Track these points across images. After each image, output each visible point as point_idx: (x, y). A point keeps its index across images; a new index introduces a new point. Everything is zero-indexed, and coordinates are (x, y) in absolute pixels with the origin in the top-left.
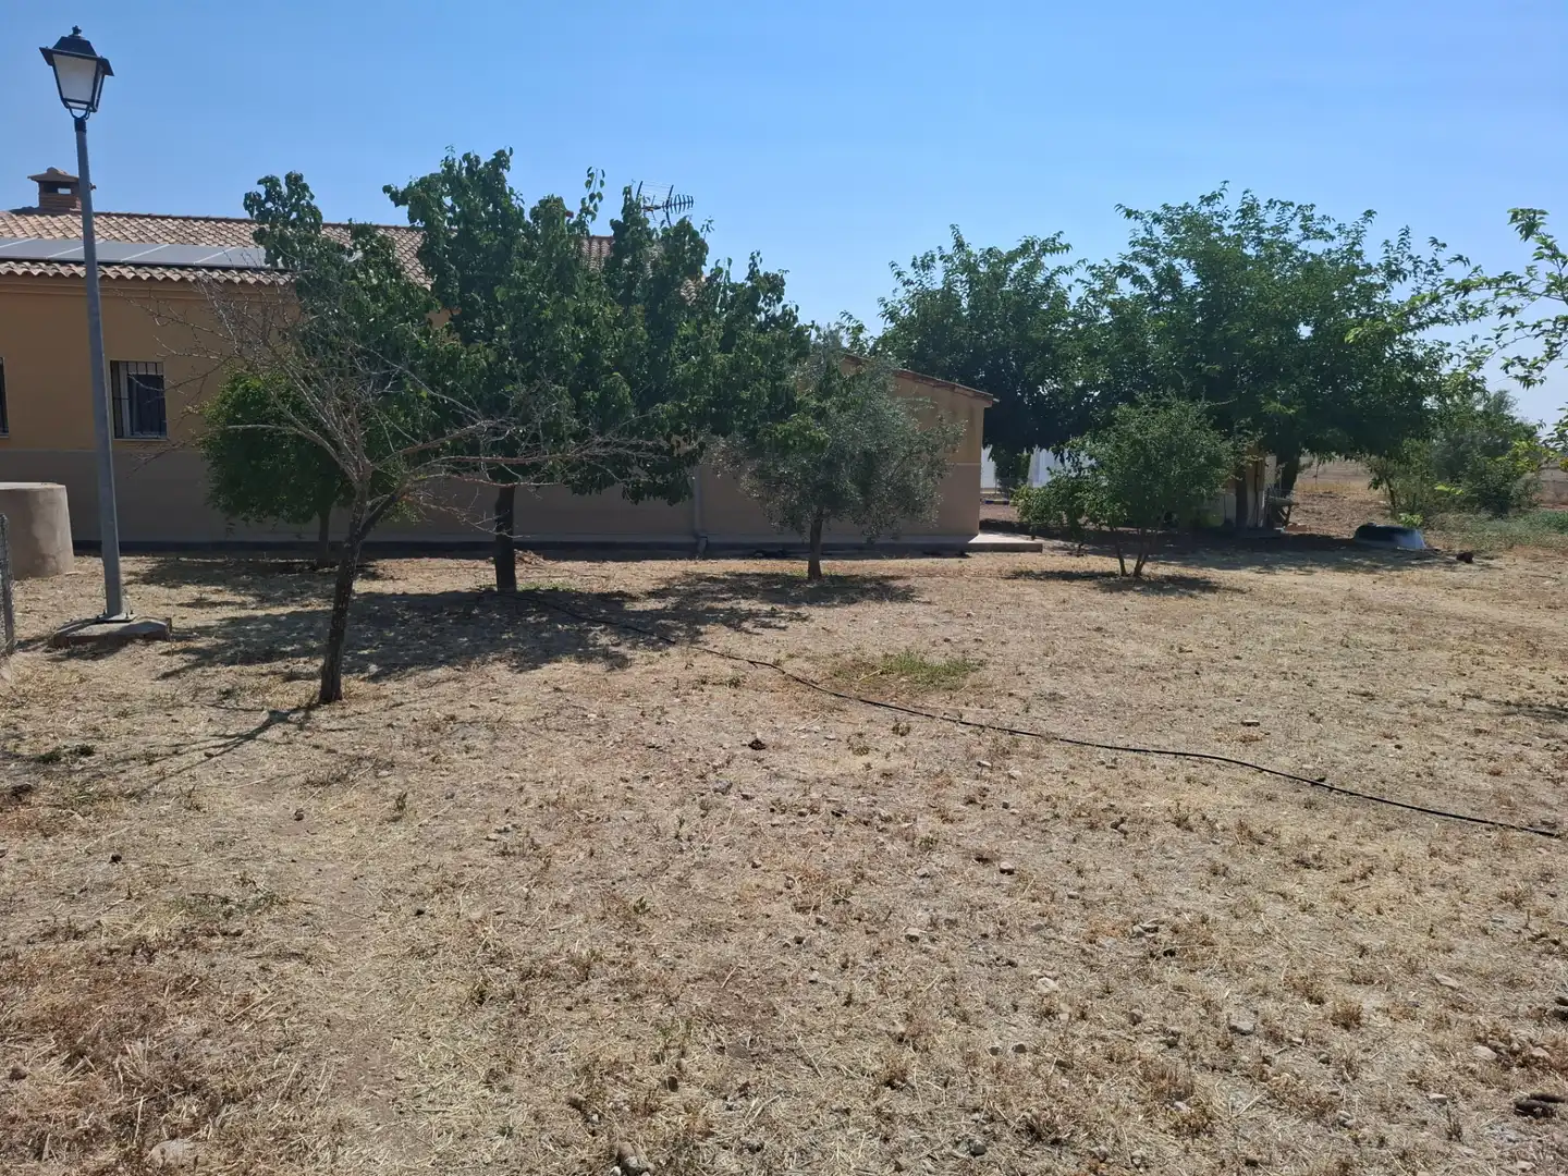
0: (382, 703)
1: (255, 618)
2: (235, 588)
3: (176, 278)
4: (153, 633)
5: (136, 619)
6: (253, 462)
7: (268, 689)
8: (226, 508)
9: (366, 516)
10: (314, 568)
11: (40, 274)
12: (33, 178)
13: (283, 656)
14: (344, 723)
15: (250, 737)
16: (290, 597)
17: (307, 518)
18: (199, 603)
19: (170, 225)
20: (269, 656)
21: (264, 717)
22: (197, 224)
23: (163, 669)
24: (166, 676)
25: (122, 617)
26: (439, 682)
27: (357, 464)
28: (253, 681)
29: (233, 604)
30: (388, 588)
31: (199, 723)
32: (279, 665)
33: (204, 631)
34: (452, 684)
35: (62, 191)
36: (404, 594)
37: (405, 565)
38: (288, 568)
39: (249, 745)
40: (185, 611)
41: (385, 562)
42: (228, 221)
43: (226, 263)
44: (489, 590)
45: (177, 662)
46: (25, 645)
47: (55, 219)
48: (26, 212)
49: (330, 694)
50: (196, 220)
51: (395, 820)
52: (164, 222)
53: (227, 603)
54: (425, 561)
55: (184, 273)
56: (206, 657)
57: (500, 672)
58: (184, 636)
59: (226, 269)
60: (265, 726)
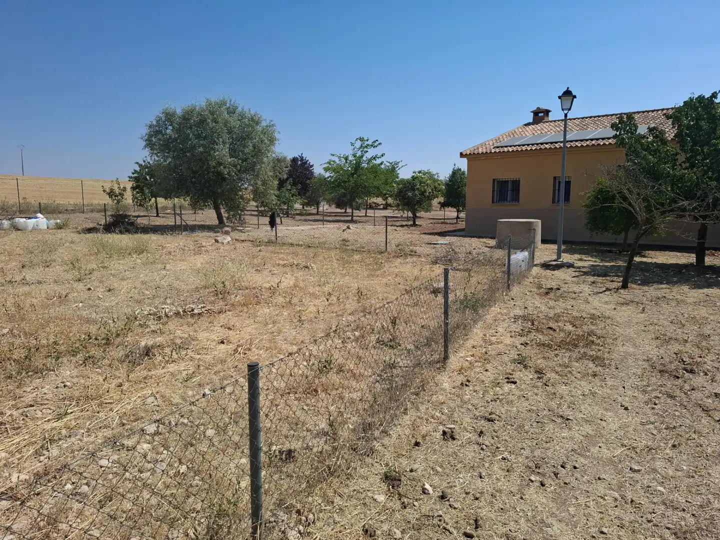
0: (642, 291)
1: (600, 265)
2: (592, 257)
3: (579, 145)
4: (570, 266)
5: (565, 261)
6: (602, 213)
7: (605, 283)
8: (591, 229)
9: (642, 232)
10: (620, 252)
11: (535, 149)
12: (531, 112)
13: (610, 276)
14: (629, 293)
15: (601, 293)
16: (612, 260)
17: (620, 233)
18: (581, 260)
19: (577, 122)
20: (605, 275)
21: (604, 289)
22: (587, 120)
23: (573, 275)
24: (574, 277)
25: (561, 260)
26: (662, 288)
27: (641, 215)
28: (602, 281)
29: (592, 261)
30: (649, 260)
31: (586, 289)
32: (608, 278)
33: (584, 267)
34: (667, 290)
35: (540, 115)
36: (655, 262)
37: (658, 253)
38: (610, 252)
39: (601, 295)
40: (577, 262)
41: (650, 252)
42: (599, 116)
43: (597, 137)
44: (692, 264)
45: (577, 274)
46: (536, 265)
47: (537, 126)
48: (528, 124)
49: (625, 286)
50: (587, 118)
51: (642, 313)
52: (575, 121)
53: (590, 261)
54: (666, 252)
55: (582, 143)
56: (585, 273)
57: (685, 288)
58: (579, 268)
59: (597, 139)
60: (605, 291)
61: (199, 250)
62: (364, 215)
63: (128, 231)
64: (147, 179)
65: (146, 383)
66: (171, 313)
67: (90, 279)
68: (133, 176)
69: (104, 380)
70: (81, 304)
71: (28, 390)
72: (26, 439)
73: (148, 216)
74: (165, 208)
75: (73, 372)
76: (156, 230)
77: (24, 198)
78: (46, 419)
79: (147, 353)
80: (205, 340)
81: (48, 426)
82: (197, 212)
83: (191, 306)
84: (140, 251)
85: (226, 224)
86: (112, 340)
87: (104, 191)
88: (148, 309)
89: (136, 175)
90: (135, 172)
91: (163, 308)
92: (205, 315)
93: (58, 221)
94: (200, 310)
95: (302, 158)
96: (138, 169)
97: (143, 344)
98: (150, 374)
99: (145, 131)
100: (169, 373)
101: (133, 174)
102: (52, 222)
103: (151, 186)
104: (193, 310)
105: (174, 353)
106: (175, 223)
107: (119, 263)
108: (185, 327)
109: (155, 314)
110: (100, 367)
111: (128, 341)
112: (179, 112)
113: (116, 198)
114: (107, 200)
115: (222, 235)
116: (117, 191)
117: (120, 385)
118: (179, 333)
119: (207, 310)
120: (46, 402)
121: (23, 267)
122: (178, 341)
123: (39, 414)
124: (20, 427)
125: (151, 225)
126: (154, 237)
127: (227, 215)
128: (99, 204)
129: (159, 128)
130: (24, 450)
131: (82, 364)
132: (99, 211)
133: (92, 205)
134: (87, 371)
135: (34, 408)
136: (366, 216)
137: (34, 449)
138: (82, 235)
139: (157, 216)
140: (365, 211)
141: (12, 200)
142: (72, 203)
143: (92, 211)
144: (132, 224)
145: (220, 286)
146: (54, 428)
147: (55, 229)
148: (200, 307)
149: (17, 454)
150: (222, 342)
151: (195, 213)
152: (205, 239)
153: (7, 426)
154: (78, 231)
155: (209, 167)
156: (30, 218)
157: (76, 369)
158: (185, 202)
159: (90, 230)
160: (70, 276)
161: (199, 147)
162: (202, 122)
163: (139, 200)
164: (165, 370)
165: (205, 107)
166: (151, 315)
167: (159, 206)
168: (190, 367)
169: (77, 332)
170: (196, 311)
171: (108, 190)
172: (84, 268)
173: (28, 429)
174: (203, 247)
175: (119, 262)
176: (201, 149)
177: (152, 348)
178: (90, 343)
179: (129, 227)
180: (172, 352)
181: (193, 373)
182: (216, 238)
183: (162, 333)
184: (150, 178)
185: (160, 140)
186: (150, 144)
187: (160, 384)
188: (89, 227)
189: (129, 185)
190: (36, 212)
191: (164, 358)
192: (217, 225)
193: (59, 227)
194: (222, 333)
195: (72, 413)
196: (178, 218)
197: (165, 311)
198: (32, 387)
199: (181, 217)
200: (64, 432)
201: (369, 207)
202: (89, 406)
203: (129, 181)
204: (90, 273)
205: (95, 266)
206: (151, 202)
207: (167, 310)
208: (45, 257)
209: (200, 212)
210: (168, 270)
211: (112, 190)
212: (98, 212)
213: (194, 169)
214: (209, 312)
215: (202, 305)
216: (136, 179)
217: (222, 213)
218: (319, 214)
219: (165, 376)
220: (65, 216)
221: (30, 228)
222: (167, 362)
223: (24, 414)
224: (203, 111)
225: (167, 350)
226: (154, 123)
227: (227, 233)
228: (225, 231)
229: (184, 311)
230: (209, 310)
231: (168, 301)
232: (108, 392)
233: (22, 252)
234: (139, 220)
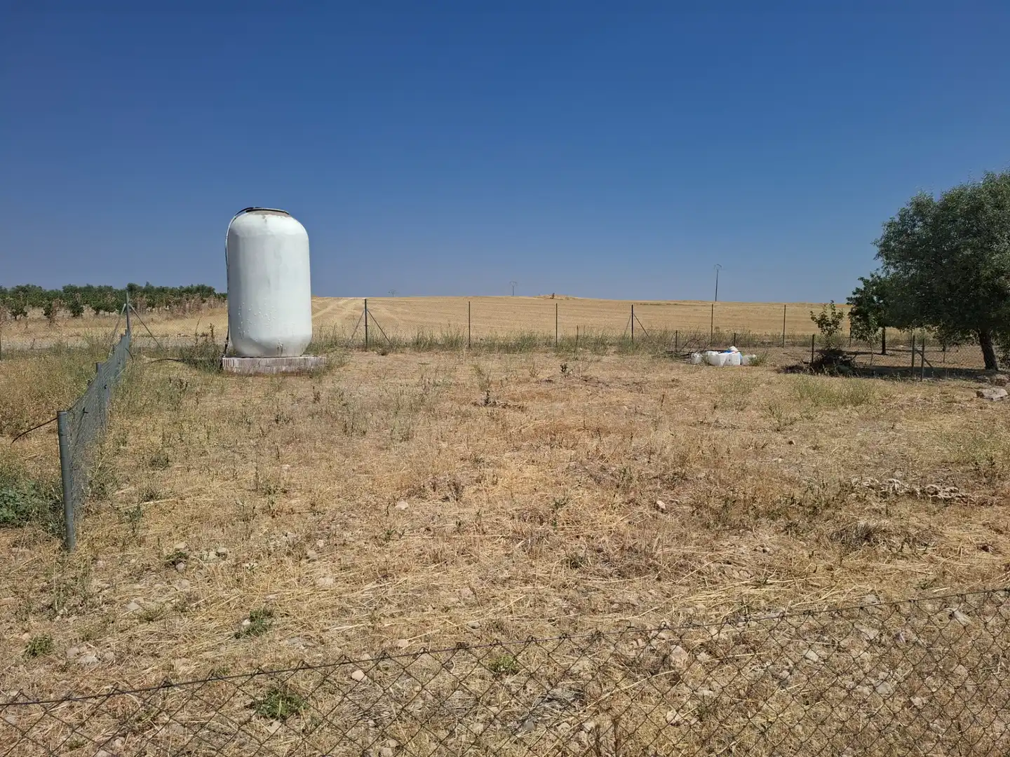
61: (949, 405)
63: (843, 373)
64: (873, 301)
65: (865, 575)
66: (903, 491)
67: (791, 430)
68: (853, 296)
69: (810, 556)
70: (780, 460)
71: (726, 544)
72: (722, 598)
73: (870, 353)
74: (896, 342)
75: (772, 537)
76: (883, 372)
77: (717, 328)
78: (744, 582)
79: (866, 536)
80: (955, 539)
81: (746, 591)
82: (947, 348)
83: (934, 486)
84: (857, 401)
85: (1000, 369)
86: (820, 511)
87: (813, 318)
88: (869, 479)
89: (858, 296)
90: (858, 291)
91: (890, 482)
92: (955, 502)
93: (754, 356)
94: (947, 494)
96: (862, 286)
97: (862, 523)
98: (871, 565)
99: (880, 233)
100: (898, 571)
101: (854, 294)
102: (747, 357)
103: (879, 309)
104: (936, 493)
105: (906, 546)
106: (913, 364)
107: (829, 415)
108: (923, 515)
109: (878, 488)
110: (804, 540)
111: (841, 516)
112: (937, 199)
113: (829, 327)
114: (815, 330)
115: (990, 386)
116: (830, 318)
117: (830, 569)
118: (914, 521)
119: (959, 497)
120: (744, 563)
121: (715, 408)
122: (913, 531)
123: (736, 575)
124: (717, 583)
125: (874, 366)
126: (879, 384)
127: (1001, 355)
128: (803, 336)
129: (902, 227)
130: (721, 608)
131: (782, 531)
132: (804, 345)
133: (793, 336)
134: (789, 539)
135: (731, 566)
137: (732, 610)
138: (782, 375)
139: (883, 353)
141: (705, 330)
142: (769, 334)
143: (794, 345)
144: (847, 363)
145: (984, 464)
146: (753, 596)
147: (750, 366)
148: (948, 489)
149: (714, 610)
150: (985, 549)
151: (944, 350)
152: (960, 390)
153: (705, 577)
154: (776, 370)
155: (978, 279)
156: (722, 352)
157: (776, 535)
158: (929, 333)
159: (792, 369)
160: (766, 424)
161: (965, 249)
162: (976, 209)
163: (860, 330)
164: (891, 566)
165: (982, 187)
166: (873, 489)
167: (887, 339)
168: (929, 571)
169: (778, 492)
170: (941, 495)
171: (818, 318)
172: (784, 415)
173: (726, 586)
174: (956, 402)
175: (828, 412)
176: (969, 252)
177: (874, 532)
178: (793, 508)
179: (843, 367)
180: (903, 544)
181: (935, 580)
182: (980, 390)
183: (888, 515)
184: (879, 299)
185: (901, 243)
186: (885, 250)
187: (884, 582)
188: (790, 365)
189: (847, 310)
190: (727, 345)
191: (890, 549)
192: (983, 370)
193: (755, 363)
194: (987, 536)
195: (771, 584)
196: (918, 356)
197: (894, 486)
198: (729, 543)
199: (922, 356)
200: (763, 603)
202: (790, 582)
203: (848, 304)
204: (791, 423)
205: (797, 415)
206: (877, 333)
207: (896, 486)
208: (739, 398)
209: (954, 349)
210: (898, 431)
211: (823, 317)
212: (800, 346)
213: (953, 283)
214: (962, 500)
215: (953, 488)
216: (858, 302)
217: (995, 351)
219: (891, 574)
220: (761, 350)
221: (722, 363)
222: (895, 555)
223: (721, 569)
224: (981, 192)
225: (895, 540)
226: (897, 220)
227: (1001, 383)
228: (998, 380)
229: (923, 492)
230: (963, 497)
231: (898, 474)
232: (815, 572)
233: (713, 391)
234: (859, 360)
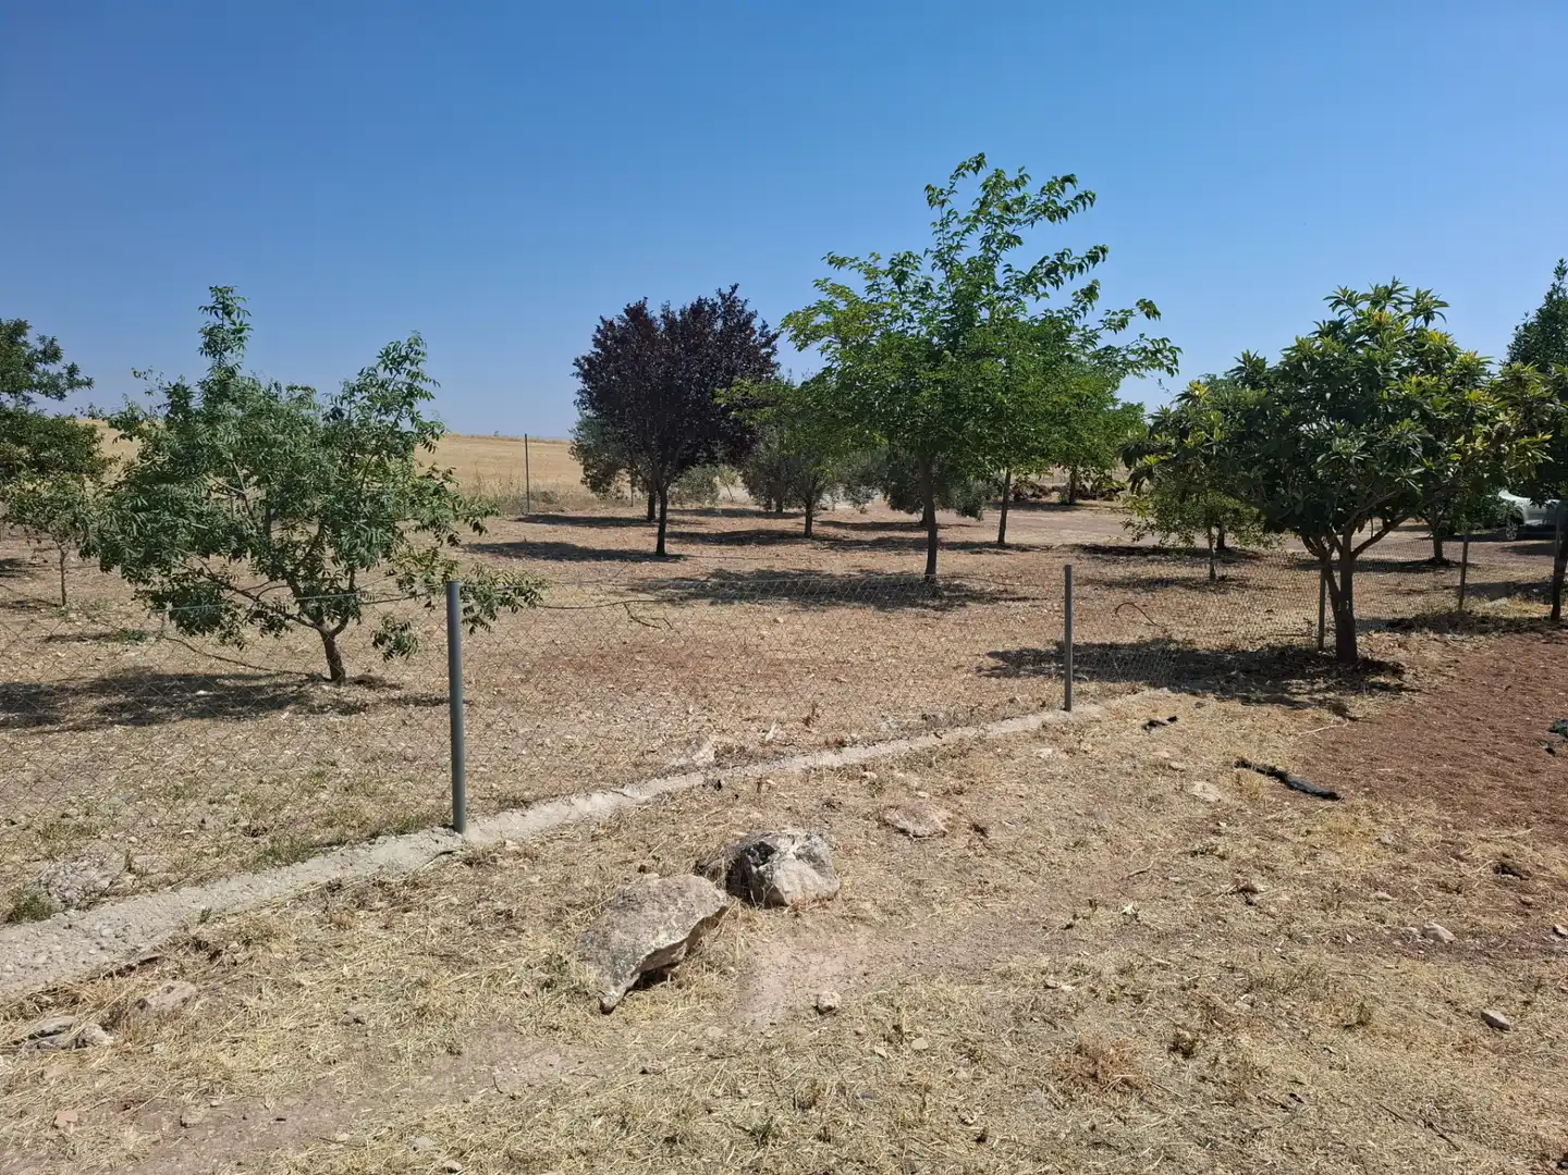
62: (994, 537)
95: (730, 304)
136: (1001, 545)
140: (998, 515)
201: (1011, 498)
218: (815, 538)
